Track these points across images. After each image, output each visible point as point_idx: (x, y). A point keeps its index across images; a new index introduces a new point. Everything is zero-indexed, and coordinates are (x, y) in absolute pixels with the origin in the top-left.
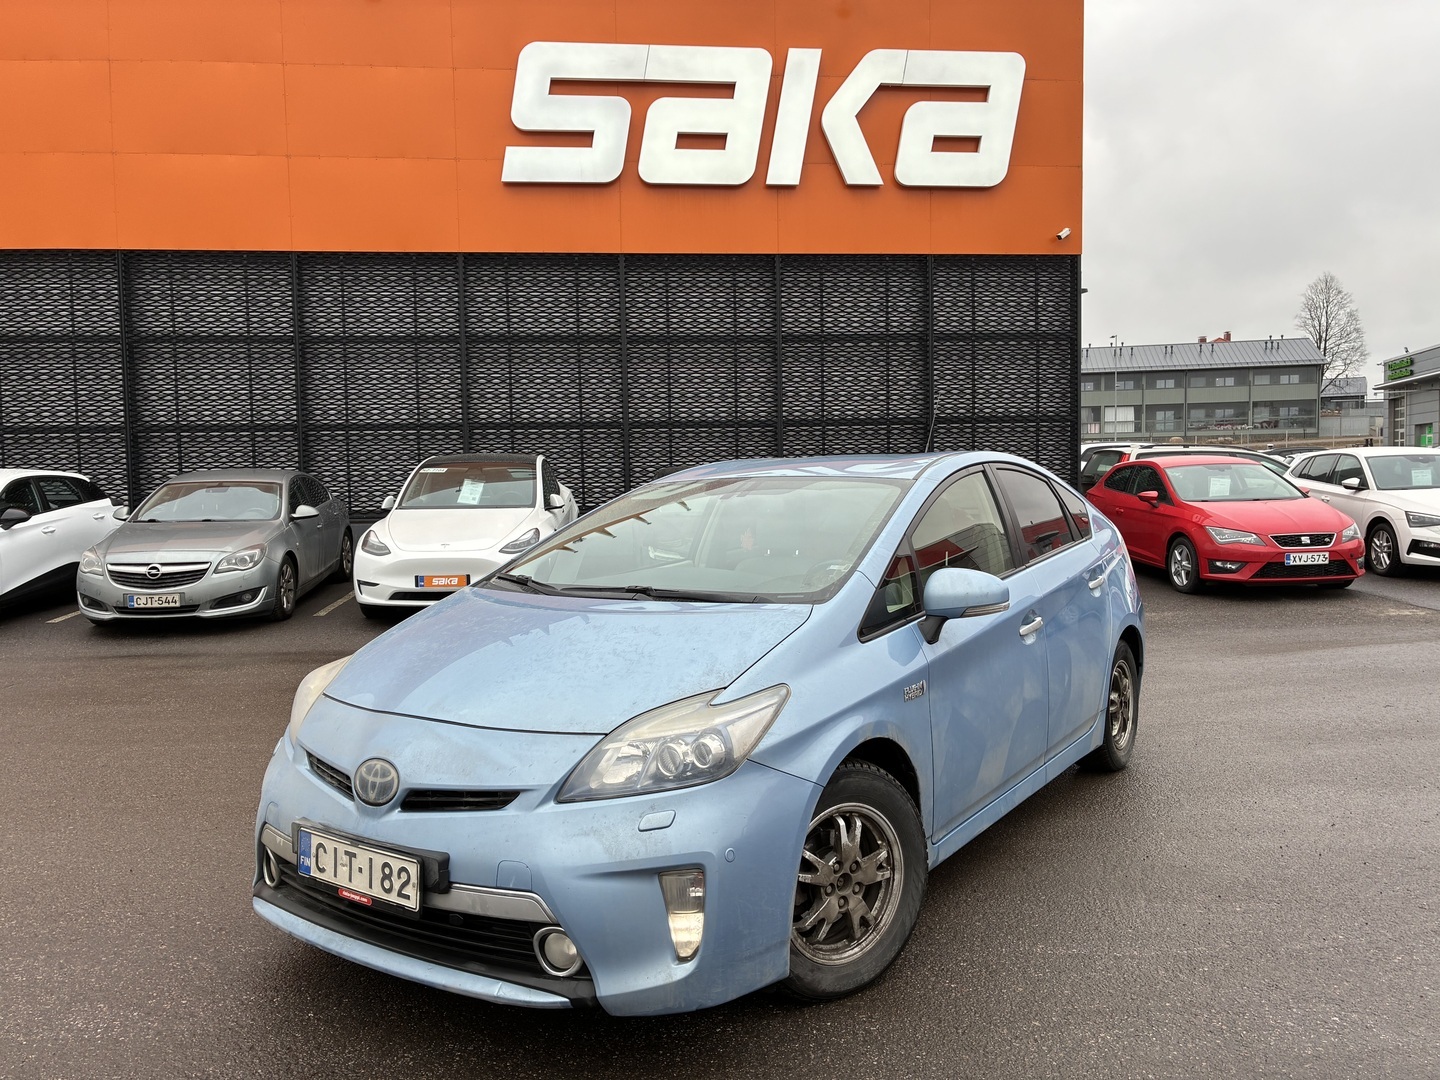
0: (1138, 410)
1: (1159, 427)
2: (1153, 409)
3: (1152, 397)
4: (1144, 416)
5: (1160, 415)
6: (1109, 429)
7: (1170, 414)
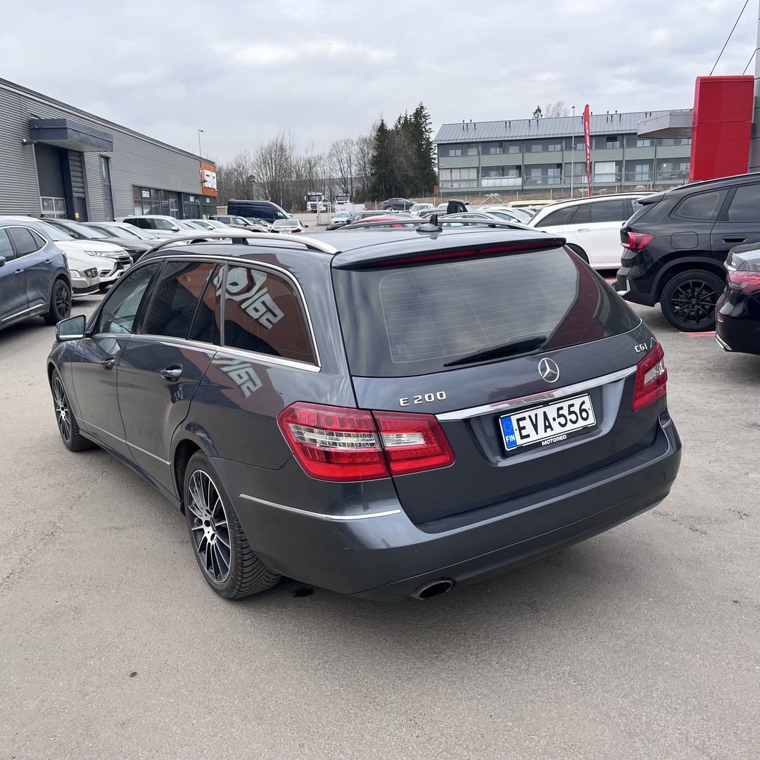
0: (619, 163)
1: (638, 177)
2: (631, 164)
3: (631, 154)
4: (623, 169)
5: (638, 168)
6: (598, 180)
7: (646, 168)
